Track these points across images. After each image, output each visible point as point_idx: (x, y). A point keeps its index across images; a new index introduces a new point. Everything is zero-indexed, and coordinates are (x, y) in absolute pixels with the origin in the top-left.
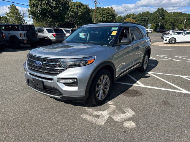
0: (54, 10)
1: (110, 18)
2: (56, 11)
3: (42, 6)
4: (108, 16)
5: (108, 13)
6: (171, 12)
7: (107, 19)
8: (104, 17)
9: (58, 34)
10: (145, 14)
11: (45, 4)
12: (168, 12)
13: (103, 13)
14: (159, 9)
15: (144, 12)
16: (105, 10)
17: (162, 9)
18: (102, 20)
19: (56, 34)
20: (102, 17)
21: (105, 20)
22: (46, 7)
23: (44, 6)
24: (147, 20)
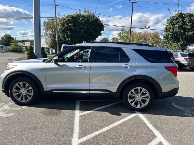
0: (187, 32)
2: (190, 33)
3: (174, 30)
9: (190, 59)
11: (177, 27)
19: (189, 59)
22: (177, 31)
23: (176, 30)
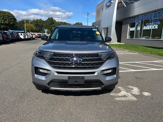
1: (12, 21)
4: (10, 19)
5: (9, 17)
6: (59, 22)
7: (9, 22)
8: (6, 20)
10: (38, 21)
12: (56, 21)
13: (4, 16)
14: (49, 18)
15: (38, 20)
16: (5, 13)
17: (52, 18)
18: (4, 23)
20: (3, 20)
21: (7, 23)
24: (42, 26)
